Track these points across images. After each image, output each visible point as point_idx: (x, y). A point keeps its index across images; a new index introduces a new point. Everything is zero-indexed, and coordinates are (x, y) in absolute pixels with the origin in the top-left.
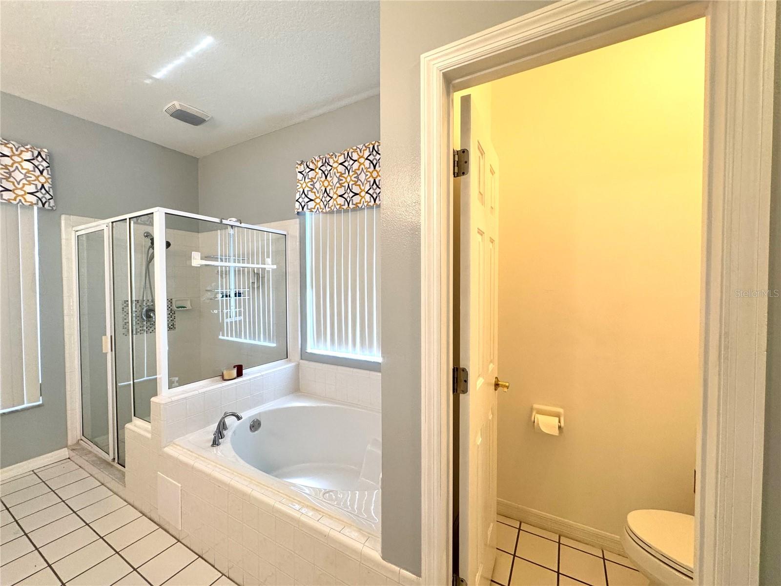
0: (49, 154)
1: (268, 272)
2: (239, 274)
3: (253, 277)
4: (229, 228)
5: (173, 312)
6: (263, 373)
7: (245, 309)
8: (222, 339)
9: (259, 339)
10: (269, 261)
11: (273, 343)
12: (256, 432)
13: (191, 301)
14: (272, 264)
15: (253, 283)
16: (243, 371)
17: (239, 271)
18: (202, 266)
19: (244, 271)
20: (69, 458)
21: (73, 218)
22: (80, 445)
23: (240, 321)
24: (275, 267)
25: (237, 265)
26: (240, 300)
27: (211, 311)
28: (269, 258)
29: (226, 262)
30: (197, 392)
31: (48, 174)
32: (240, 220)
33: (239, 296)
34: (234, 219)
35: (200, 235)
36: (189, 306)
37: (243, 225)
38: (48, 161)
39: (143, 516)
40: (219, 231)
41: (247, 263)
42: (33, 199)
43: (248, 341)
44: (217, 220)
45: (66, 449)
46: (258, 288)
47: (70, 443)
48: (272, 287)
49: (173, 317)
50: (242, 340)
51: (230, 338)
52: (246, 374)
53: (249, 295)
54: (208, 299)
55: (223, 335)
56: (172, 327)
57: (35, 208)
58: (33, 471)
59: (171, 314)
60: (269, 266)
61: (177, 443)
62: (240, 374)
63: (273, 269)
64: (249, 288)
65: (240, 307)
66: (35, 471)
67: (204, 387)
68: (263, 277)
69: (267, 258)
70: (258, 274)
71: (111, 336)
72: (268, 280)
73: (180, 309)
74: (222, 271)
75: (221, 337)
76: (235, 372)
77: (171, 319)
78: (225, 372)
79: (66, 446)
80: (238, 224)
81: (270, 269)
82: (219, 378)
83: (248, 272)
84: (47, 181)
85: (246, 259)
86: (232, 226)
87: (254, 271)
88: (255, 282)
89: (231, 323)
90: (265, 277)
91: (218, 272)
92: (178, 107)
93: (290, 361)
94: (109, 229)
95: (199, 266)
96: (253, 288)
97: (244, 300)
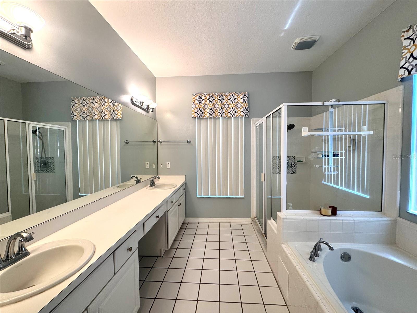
0: (248, 94)
1: (364, 137)
2: (338, 140)
3: (349, 142)
4: (330, 107)
5: (295, 164)
6: (355, 219)
7: (341, 166)
8: (323, 184)
9: (353, 189)
10: (366, 128)
11: (366, 194)
12: (346, 263)
13: (305, 158)
14: (369, 130)
15: (349, 147)
16: (337, 211)
17: (338, 138)
18: (309, 136)
19: (342, 138)
20: (251, 223)
21: (255, 119)
22: (255, 219)
23: (338, 174)
24: (371, 132)
25: (337, 133)
26: (338, 159)
27: (315, 166)
28: (365, 125)
29: (328, 131)
30: (302, 217)
31: (247, 102)
32: (339, 99)
33: (337, 157)
34: (334, 100)
35: (312, 118)
36: (304, 161)
37: (341, 103)
38: (247, 97)
39: (272, 273)
40: (324, 113)
41: (345, 132)
42: (242, 114)
43: (343, 188)
44: (320, 103)
45: (251, 219)
46: (354, 150)
47: (252, 217)
48: (368, 150)
49: (295, 166)
50: (339, 187)
51: (329, 184)
52: (339, 215)
53: (345, 156)
54: (312, 158)
55: (325, 181)
56: (294, 172)
57: (244, 117)
58: (241, 223)
59: (294, 165)
60: (365, 132)
61: (289, 245)
62: (334, 213)
63: (369, 135)
64: (346, 150)
65: (338, 164)
66: (242, 224)
67: (307, 215)
68: (359, 142)
69: (363, 126)
70: (354, 140)
71: (265, 174)
72: (364, 145)
73: (299, 162)
74: (325, 140)
75: (323, 182)
76: (330, 211)
77: (294, 167)
78: (322, 210)
79: (251, 218)
80: (337, 103)
81: (367, 135)
82: (318, 212)
83: (346, 139)
84: (247, 105)
85: (344, 128)
86: (332, 106)
87: (350, 138)
88: (351, 146)
89: (331, 175)
90: (361, 142)
91: (322, 140)
92: (299, 41)
93: (385, 215)
94: (265, 121)
95: (307, 136)
96: (349, 151)
97: (342, 159)
